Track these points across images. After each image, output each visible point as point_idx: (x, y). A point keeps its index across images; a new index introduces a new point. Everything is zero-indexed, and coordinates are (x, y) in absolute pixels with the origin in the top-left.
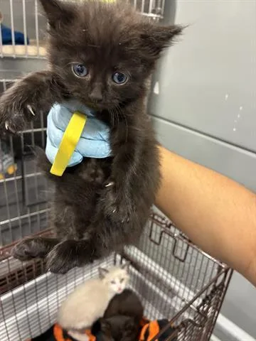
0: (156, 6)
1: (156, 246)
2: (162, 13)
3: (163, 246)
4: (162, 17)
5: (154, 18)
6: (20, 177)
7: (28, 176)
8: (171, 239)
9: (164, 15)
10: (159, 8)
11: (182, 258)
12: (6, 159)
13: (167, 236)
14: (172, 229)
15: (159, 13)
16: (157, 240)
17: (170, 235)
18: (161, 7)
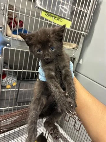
0: (86, 29)
1: (67, 123)
2: (88, 32)
3: (70, 123)
4: (88, 34)
5: (84, 34)
6: (18, 89)
7: (21, 89)
8: (74, 120)
9: (88, 33)
10: (87, 31)
11: (78, 130)
12: (14, 79)
13: (72, 119)
14: (75, 116)
15: (87, 32)
16: (68, 120)
17: (73, 119)
18: (88, 30)
